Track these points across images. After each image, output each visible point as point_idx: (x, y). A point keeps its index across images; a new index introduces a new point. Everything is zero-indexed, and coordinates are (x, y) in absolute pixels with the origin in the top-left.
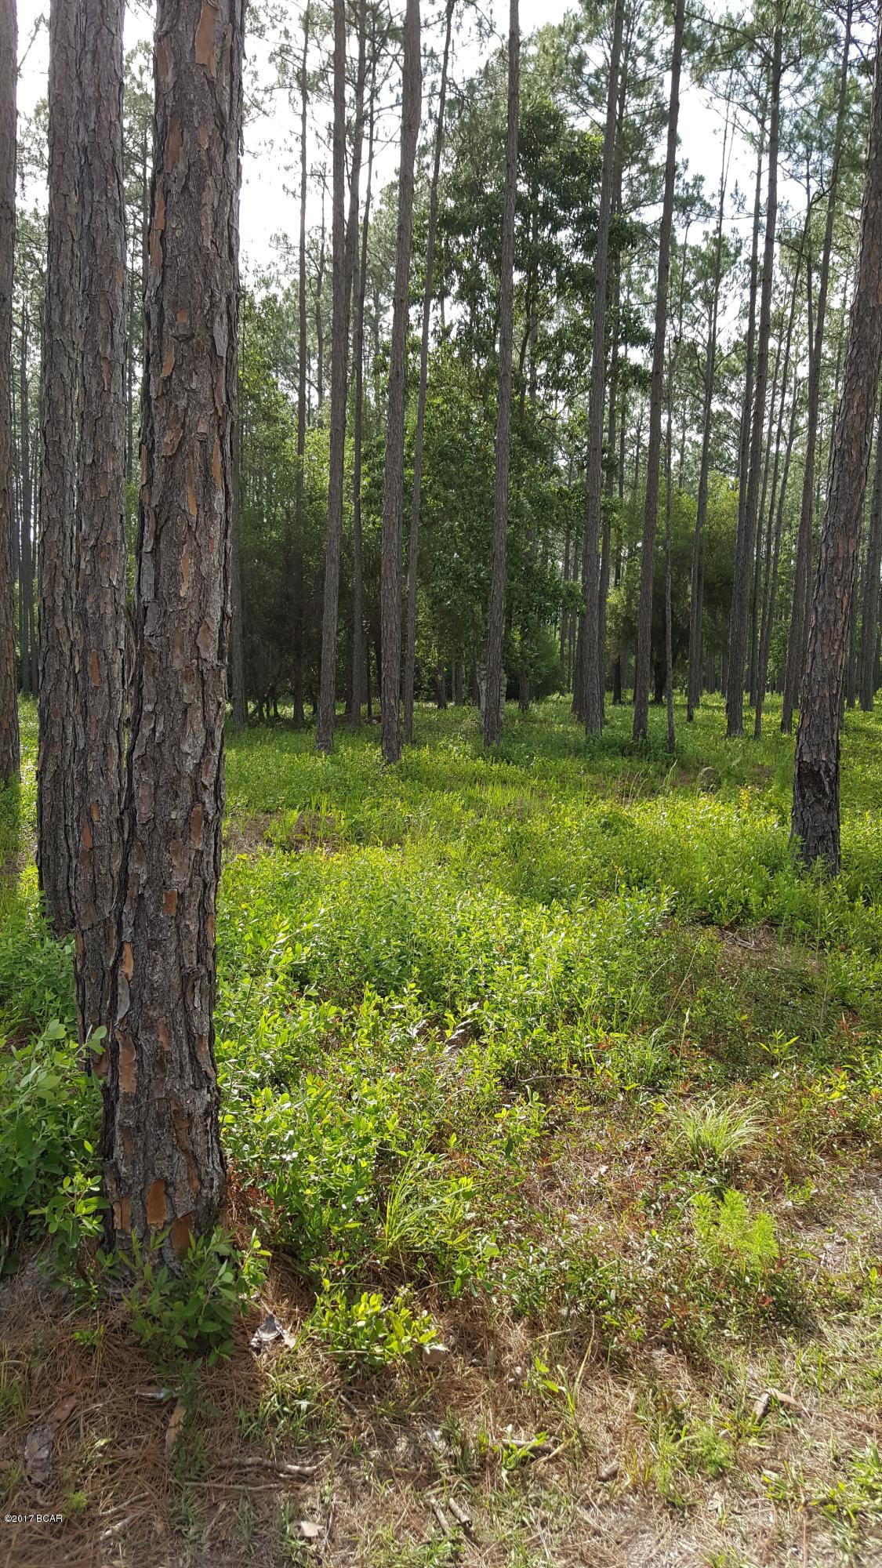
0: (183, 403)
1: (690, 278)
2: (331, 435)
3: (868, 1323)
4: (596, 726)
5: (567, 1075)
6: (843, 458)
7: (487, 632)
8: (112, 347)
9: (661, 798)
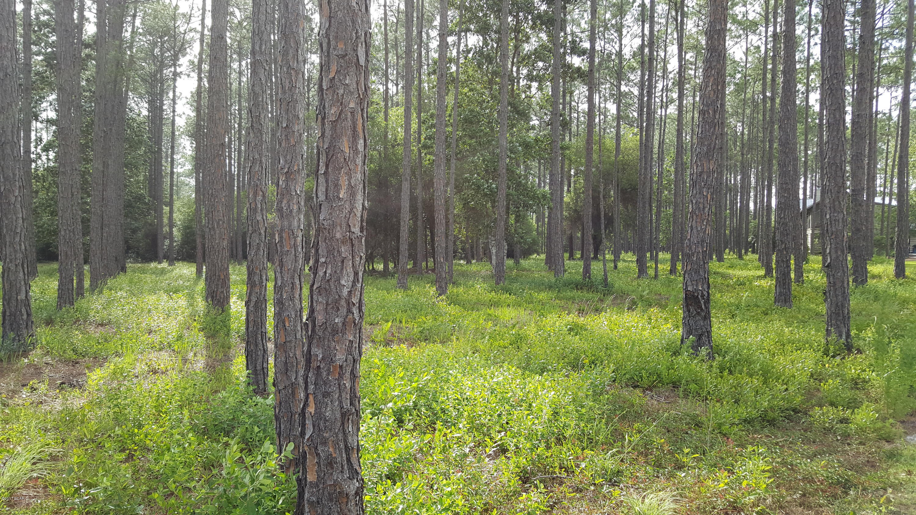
0: (341, 92)
1: (608, 16)
2: (404, 110)
4: (560, 273)
5: (559, 475)
6: (704, 115)
7: (496, 219)
8: (297, 62)
9: (603, 313)
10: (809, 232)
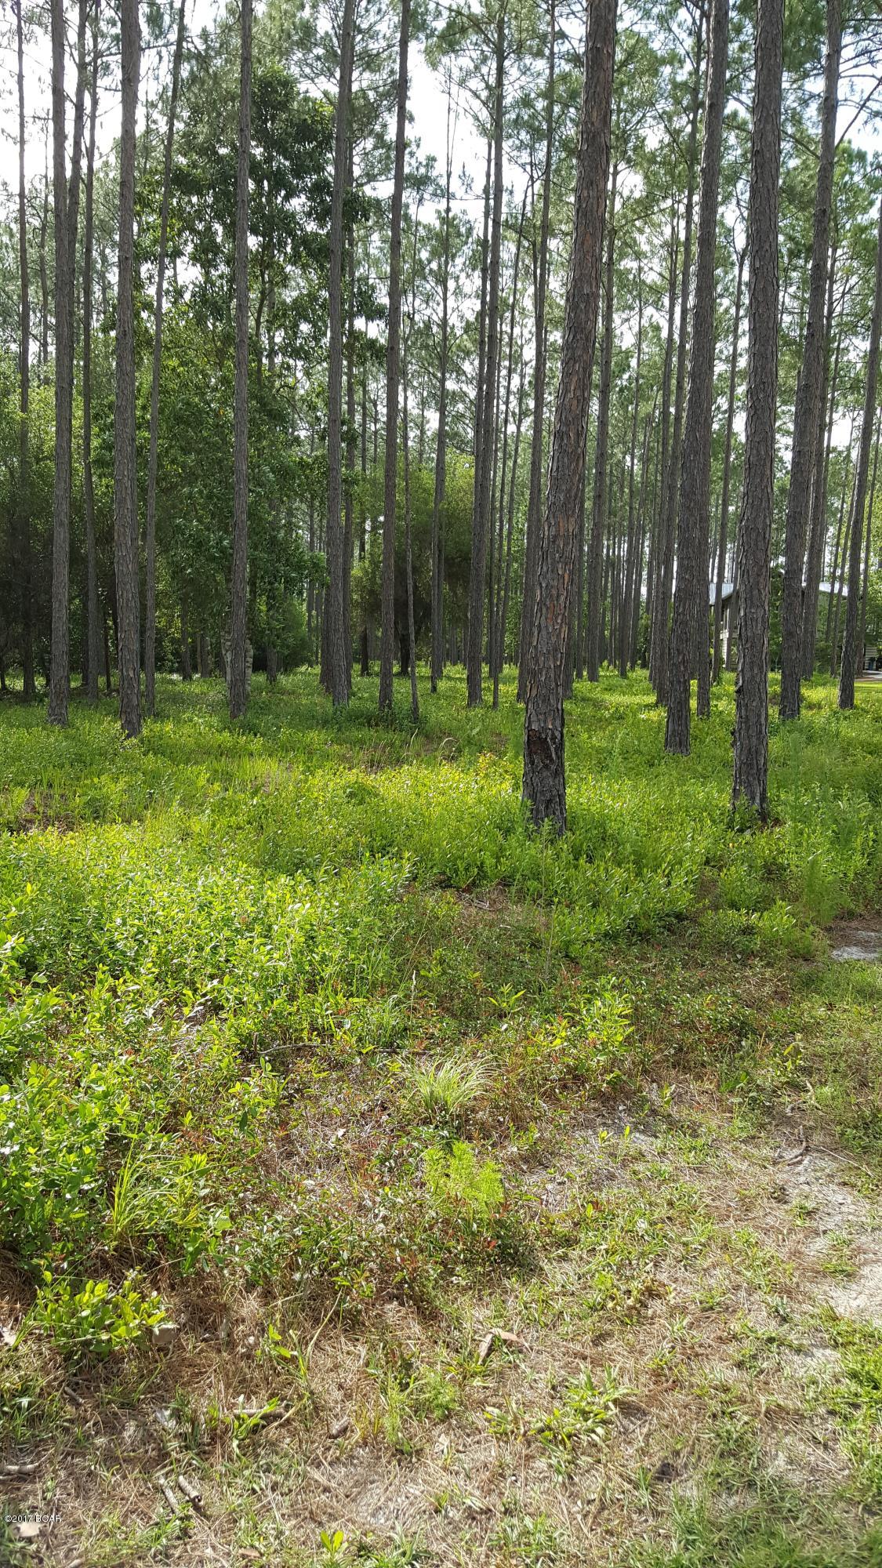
2: (56, 393)
3: (584, 1256)
4: (343, 698)
5: (307, 1043)
6: (562, 440)
7: (231, 602)
9: (406, 767)
10: (725, 635)
